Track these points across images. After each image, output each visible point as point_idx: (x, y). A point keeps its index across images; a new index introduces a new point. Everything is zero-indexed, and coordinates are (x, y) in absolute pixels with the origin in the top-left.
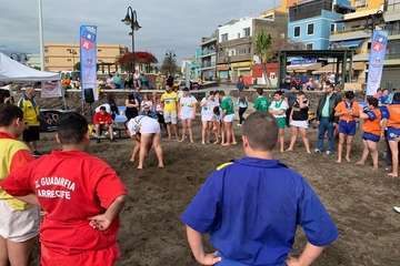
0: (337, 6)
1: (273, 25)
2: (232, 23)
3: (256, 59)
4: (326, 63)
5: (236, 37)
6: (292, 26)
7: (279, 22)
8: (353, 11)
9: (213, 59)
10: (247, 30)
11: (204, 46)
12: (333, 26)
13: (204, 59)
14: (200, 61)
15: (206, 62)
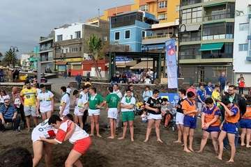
0: (146, 18)
1: (98, 30)
2: (66, 26)
3: (86, 56)
4: (140, 61)
5: (69, 38)
6: (113, 31)
7: (102, 28)
8: (158, 23)
9: (51, 55)
10: (78, 33)
11: (42, 44)
12: (144, 33)
13: (41, 54)
14: (39, 56)
15: (43, 57)
